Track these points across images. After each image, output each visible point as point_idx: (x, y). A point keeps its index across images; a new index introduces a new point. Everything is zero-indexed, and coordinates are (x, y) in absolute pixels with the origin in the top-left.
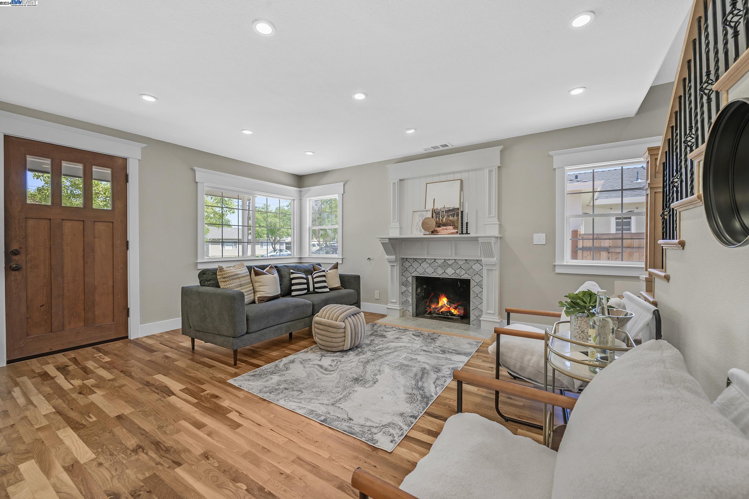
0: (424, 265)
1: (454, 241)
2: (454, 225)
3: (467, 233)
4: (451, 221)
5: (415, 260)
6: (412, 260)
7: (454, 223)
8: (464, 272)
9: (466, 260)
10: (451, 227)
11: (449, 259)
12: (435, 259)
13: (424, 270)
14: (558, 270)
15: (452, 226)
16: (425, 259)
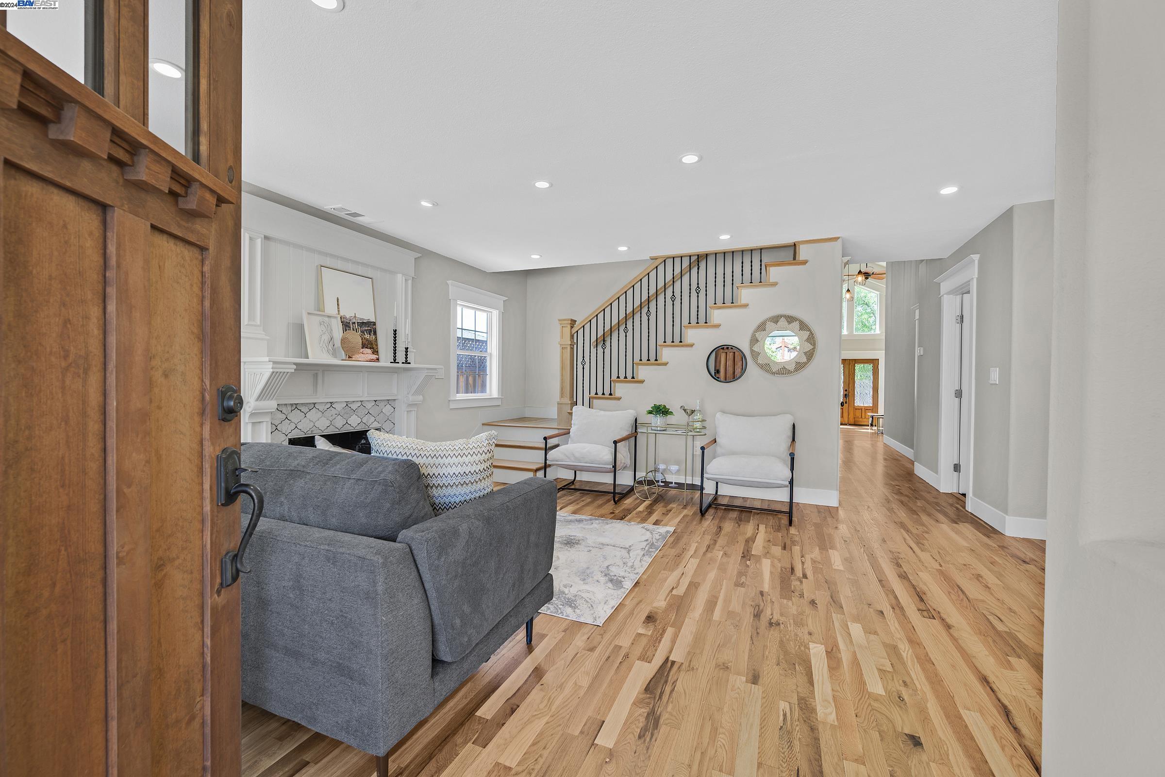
0: (313, 415)
1: (368, 372)
2: (373, 348)
3: (407, 362)
4: (367, 340)
5: (295, 406)
6: (289, 408)
7: (372, 344)
8: (373, 419)
9: (375, 401)
10: (369, 351)
11: (354, 401)
12: (331, 403)
13: (312, 424)
14: (452, 406)
15: (370, 348)
16: (314, 404)
